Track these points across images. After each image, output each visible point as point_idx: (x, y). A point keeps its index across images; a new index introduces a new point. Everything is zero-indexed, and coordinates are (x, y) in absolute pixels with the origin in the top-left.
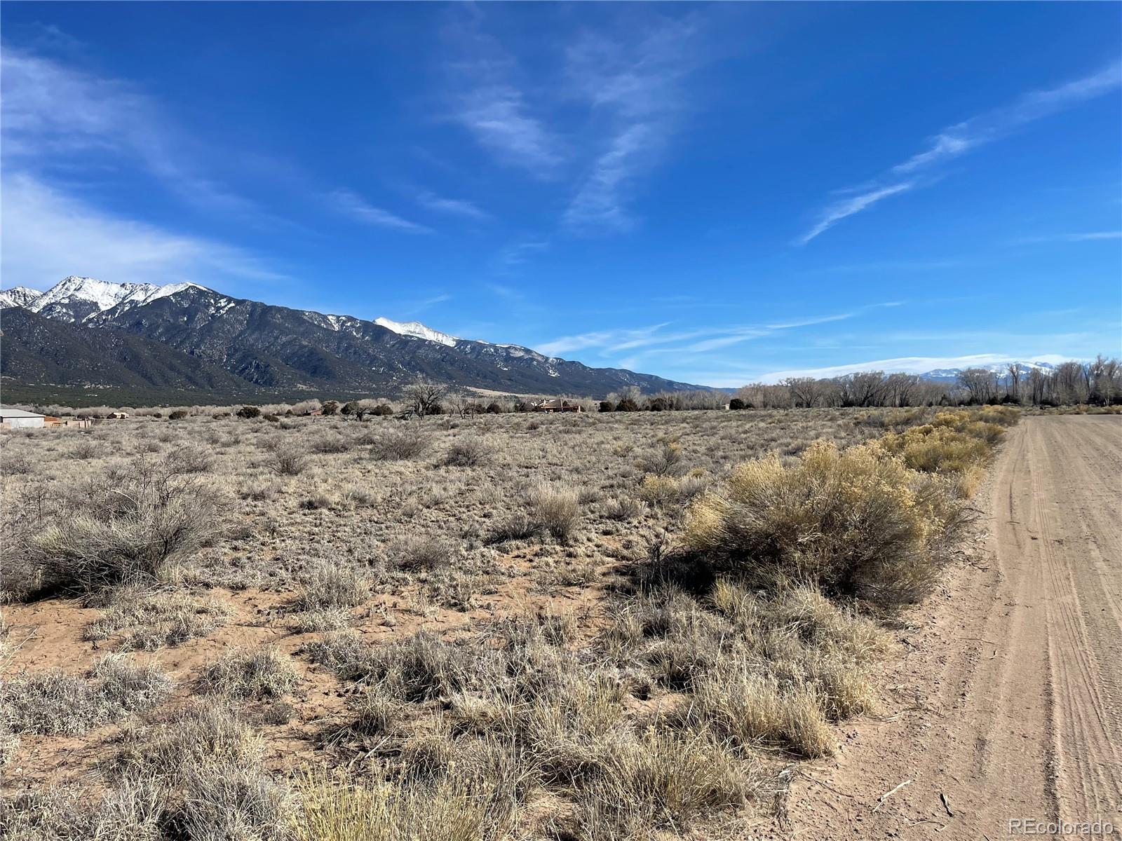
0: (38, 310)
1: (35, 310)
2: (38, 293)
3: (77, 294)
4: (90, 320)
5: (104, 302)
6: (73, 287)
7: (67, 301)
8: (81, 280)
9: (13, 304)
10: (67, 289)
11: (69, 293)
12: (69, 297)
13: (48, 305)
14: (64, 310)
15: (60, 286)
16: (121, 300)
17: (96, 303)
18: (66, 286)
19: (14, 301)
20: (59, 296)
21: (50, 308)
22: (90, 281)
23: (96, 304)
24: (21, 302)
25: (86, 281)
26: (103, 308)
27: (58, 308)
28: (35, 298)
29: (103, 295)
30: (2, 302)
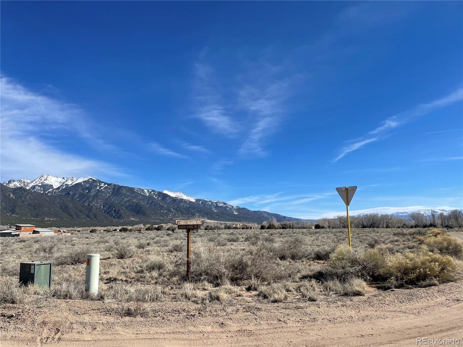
0: (29, 188)
1: (28, 188)
2: (29, 181)
3: (45, 181)
4: (49, 192)
5: (55, 185)
6: (43, 179)
7: (41, 184)
8: (47, 176)
9: (19, 186)
10: (41, 180)
11: (42, 181)
12: (42, 183)
13: (33, 186)
14: (39, 188)
15: (38, 179)
16: (62, 184)
17: (52, 185)
18: (41, 179)
19: (20, 184)
20: (38, 182)
21: (33, 187)
22: (50, 176)
23: (52, 186)
24: (22, 185)
25: (49, 176)
26: (55, 187)
27: (37, 187)
28: (28, 183)
29: (55, 182)
30: (15, 185)
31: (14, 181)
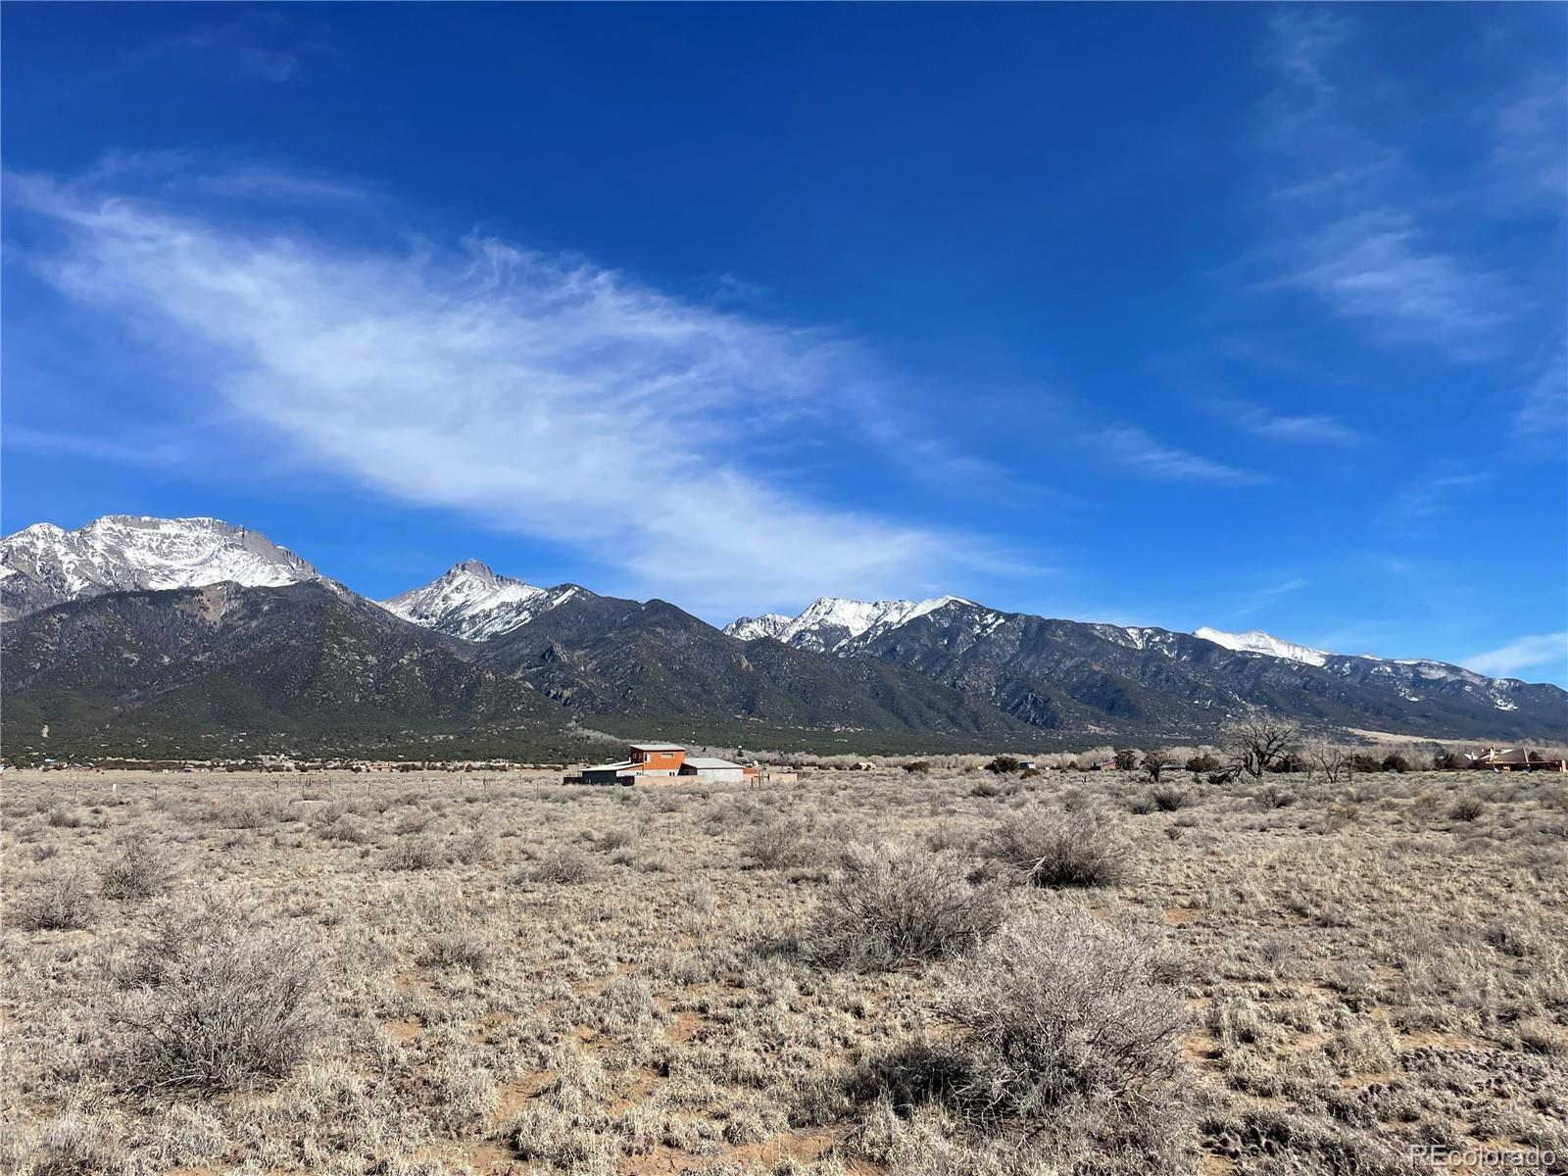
0: (787, 639)
1: (785, 640)
2: (787, 620)
3: (827, 618)
4: (841, 649)
5: (856, 627)
6: (823, 611)
7: (817, 627)
8: (831, 601)
9: (763, 634)
10: (817, 613)
11: (820, 618)
12: (819, 623)
13: (798, 632)
14: (814, 638)
15: (810, 610)
16: (873, 622)
17: (848, 627)
18: (816, 609)
19: (765, 630)
20: (809, 621)
21: (799, 636)
22: (841, 601)
23: (846, 629)
24: (771, 631)
25: (837, 602)
26: (855, 634)
27: (808, 636)
28: (785, 626)
29: (854, 618)
30: (752, 632)
31: (750, 621)
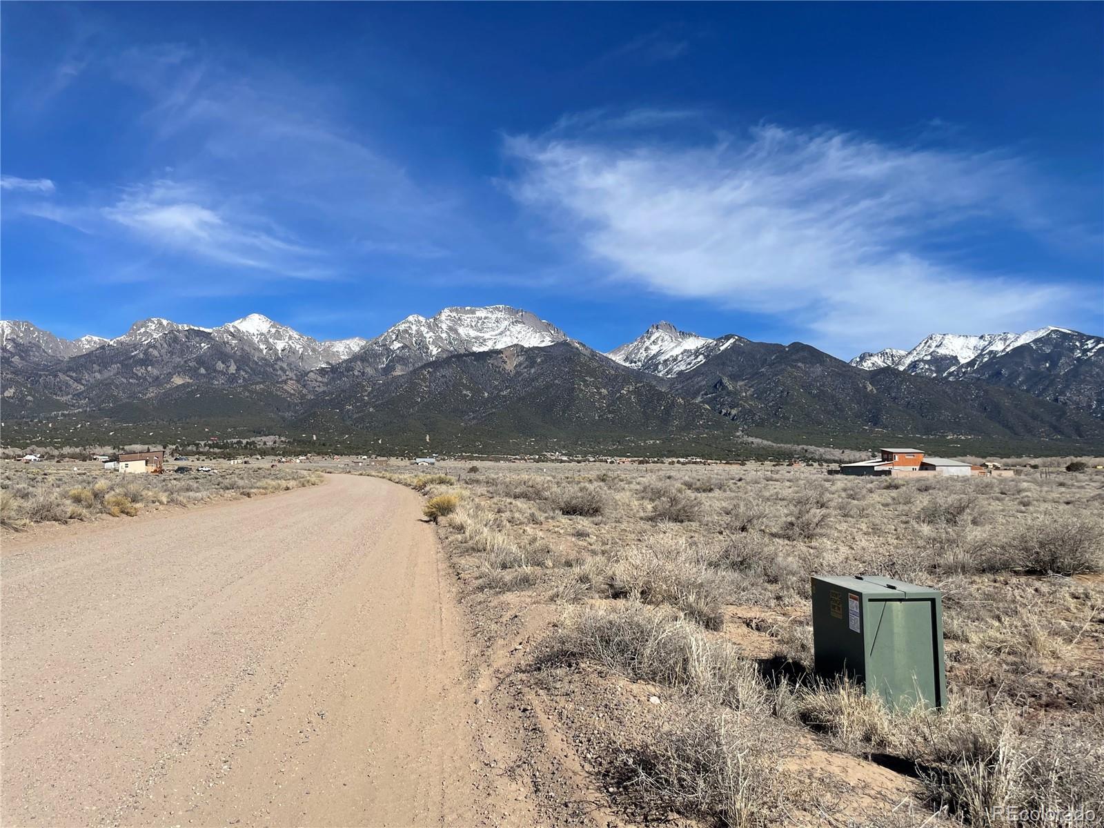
0: (904, 368)
1: (901, 368)
2: (903, 353)
3: (938, 350)
4: (951, 374)
5: (964, 356)
6: (934, 344)
7: (929, 358)
8: (941, 336)
9: (883, 365)
10: (929, 346)
11: (931, 350)
12: (931, 354)
13: (912, 362)
14: (927, 366)
15: (923, 344)
16: (979, 352)
17: (956, 357)
18: (928, 344)
19: (884, 362)
20: (923, 353)
21: (914, 365)
22: (950, 336)
23: (955, 358)
24: (889, 363)
25: (947, 337)
26: (963, 361)
27: (921, 365)
28: (901, 358)
29: (962, 349)
30: (873, 364)
31: (872, 355)
